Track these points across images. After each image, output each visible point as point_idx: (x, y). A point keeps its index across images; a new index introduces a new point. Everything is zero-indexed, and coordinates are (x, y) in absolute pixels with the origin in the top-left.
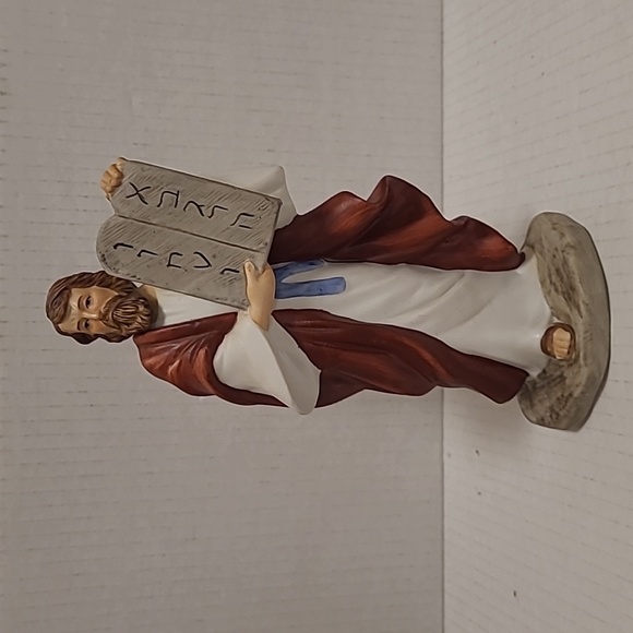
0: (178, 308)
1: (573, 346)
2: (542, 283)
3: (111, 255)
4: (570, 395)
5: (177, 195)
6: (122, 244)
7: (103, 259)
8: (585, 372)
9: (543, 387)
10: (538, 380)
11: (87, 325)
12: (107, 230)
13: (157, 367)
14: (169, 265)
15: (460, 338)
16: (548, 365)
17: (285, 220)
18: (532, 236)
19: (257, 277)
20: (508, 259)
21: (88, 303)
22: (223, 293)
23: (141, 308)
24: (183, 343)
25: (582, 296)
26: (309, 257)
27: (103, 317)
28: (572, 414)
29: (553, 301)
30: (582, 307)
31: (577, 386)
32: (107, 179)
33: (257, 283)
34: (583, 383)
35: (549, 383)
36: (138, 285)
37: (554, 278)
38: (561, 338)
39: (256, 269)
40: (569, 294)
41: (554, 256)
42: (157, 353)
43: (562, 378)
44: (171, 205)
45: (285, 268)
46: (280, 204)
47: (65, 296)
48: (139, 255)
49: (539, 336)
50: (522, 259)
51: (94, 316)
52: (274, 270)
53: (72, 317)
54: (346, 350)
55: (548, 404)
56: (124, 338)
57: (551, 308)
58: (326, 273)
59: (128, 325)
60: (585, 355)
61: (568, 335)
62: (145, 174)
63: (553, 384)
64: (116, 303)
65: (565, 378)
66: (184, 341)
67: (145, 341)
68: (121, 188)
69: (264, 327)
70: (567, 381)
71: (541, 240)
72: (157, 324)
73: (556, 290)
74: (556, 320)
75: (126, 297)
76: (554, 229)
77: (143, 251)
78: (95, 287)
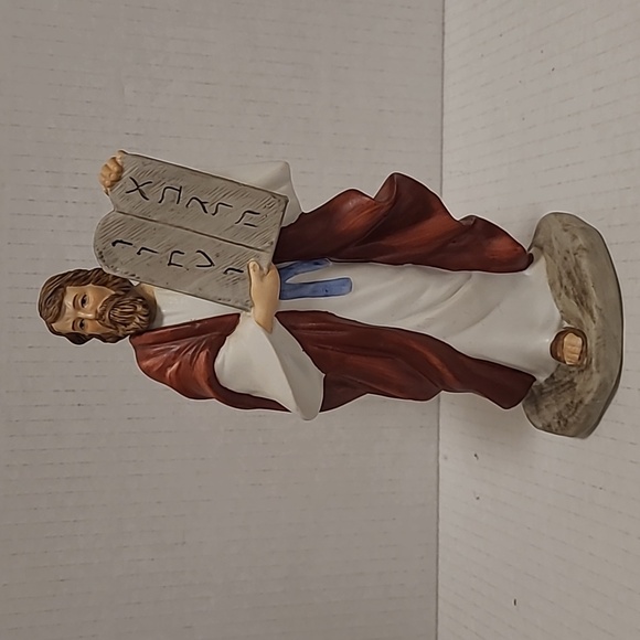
0: (178, 308)
1: (584, 352)
2: (552, 285)
3: (110, 253)
4: (581, 402)
5: (180, 191)
6: (121, 242)
7: (101, 256)
8: (597, 378)
9: (551, 392)
10: (545, 386)
11: (82, 325)
12: (105, 226)
13: (155, 369)
14: (170, 264)
15: (468, 342)
16: (557, 370)
17: (290, 218)
18: (540, 236)
19: (262, 277)
20: (516, 260)
21: (83, 302)
22: (226, 293)
23: (139, 308)
24: (183, 345)
25: (595, 300)
26: (314, 257)
27: (99, 317)
28: (582, 421)
29: (563, 305)
30: (595, 311)
31: (589, 392)
32: (106, 173)
33: (261, 283)
34: (595, 389)
35: (557, 389)
36: (135, 283)
37: (565, 281)
38: (572, 344)
39: (261, 268)
40: (581, 298)
41: (565, 259)
42: (155, 355)
43: (572, 384)
44: (173, 201)
45: (289, 268)
46: (287, 202)
47: (60, 294)
48: (139, 253)
49: (549, 340)
50: (530, 260)
51: (90, 315)
52: (279, 270)
53: (66, 316)
54: (352, 354)
55: (556, 410)
56: (121, 338)
57: (561, 312)
58: (331, 273)
59: (126, 325)
60: (597, 361)
61: (580, 341)
62: (146, 168)
63: (562, 390)
64: (114, 303)
65: (576, 384)
66: (185, 342)
67: (143, 342)
68: (121, 183)
69: (268, 329)
70: (577, 387)
71: (551, 241)
72: (156, 325)
73: (567, 294)
74: (566, 325)
75: (124, 296)
76: (566, 230)
77: (143, 248)
78: (90, 285)
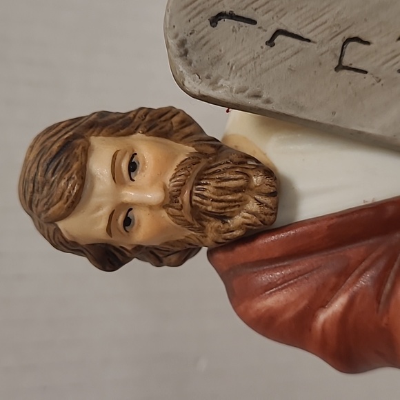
6: (232, 16)
7: (182, 52)
11: (128, 222)
13: (290, 314)
14: (340, 67)
21: (133, 167)
23: (257, 180)
27: (171, 200)
47: (78, 151)
48: (271, 43)
51: (149, 196)
53: (94, 201)
59: (222, 218)
64: (199, 168)
77: (279, 32)
78: (139, 135)
